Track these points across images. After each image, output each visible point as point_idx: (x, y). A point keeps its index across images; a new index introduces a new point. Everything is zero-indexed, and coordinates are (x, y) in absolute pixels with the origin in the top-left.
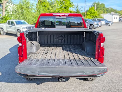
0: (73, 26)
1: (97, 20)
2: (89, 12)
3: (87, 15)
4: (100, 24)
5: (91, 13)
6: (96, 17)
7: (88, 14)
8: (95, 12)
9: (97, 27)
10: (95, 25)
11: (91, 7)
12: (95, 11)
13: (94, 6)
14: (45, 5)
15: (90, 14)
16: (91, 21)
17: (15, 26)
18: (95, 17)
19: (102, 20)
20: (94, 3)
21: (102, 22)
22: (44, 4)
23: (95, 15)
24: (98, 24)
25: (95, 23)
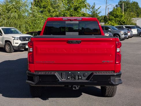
0: (87, 32)
1: (124, 27)
2: (113, 16)
3: (109, 20)
4: (129, 34)
5: (115, 17)
6: (124, 23)
7: (111, 18)
8: (122, 16)
9: (125, 38)
10: (122, 35)
11: (116, 8)
12: (122, 14)
13: (121, 5)
14: (44, 6)
15: (113, 18)
16: (116, 30)
17: (2, 35)
18: (122, 23)
19: (133, 28)
20: (121, 1)
21: (133, 30)
22: (43, 4)
23: (122, 20)
24: (126, 34)
25: (122, 32)
